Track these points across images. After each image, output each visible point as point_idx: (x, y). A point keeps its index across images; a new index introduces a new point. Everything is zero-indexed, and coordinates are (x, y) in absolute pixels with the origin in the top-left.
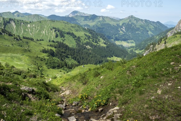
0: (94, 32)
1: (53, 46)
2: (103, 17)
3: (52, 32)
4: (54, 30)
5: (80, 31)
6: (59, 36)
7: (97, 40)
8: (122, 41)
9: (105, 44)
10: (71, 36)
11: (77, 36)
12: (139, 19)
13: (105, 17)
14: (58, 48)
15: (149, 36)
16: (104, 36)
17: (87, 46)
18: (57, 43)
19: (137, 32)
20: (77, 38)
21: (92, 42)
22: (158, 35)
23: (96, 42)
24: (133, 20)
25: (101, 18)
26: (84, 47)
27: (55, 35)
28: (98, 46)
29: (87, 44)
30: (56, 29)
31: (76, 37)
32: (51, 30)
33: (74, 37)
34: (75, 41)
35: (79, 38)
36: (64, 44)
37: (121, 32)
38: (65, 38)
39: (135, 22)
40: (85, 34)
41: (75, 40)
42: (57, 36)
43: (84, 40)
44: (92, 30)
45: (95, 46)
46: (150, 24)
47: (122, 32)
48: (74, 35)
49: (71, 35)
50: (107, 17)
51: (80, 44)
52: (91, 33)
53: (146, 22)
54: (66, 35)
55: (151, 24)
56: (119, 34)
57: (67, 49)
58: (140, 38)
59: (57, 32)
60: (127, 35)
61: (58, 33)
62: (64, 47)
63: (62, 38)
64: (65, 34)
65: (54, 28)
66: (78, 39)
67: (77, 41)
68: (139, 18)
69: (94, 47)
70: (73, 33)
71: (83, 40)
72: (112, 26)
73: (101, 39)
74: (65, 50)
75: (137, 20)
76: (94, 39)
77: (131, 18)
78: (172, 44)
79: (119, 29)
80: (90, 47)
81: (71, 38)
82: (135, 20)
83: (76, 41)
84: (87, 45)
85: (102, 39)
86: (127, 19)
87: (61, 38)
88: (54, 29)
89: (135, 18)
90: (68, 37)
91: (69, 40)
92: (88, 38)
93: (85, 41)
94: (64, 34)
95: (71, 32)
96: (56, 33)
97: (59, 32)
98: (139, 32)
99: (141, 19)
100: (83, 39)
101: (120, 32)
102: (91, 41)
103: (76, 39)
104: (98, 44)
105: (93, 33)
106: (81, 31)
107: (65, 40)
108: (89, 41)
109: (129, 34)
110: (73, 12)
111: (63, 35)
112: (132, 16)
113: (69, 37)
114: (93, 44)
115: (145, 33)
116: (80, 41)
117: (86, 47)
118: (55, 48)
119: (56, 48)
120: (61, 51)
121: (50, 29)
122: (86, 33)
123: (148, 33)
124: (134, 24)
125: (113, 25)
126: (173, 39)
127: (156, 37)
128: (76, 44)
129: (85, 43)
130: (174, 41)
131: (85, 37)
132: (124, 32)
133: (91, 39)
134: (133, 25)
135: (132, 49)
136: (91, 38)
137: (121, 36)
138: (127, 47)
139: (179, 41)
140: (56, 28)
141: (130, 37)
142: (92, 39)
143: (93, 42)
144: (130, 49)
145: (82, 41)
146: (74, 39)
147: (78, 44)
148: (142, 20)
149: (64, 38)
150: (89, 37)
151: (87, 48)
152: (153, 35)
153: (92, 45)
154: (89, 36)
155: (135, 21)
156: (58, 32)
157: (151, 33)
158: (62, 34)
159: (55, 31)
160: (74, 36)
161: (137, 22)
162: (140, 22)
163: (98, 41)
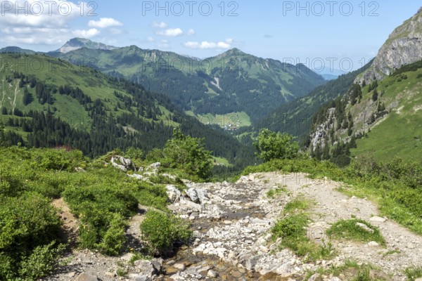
0: (140, 90)
1: (17, 125)
2: (157, 52)
3: (13, 89)
4: (19, 80)
5: (100, 86)
6: (36, 100)
7: (153, 111)
8: (214, 115)
9: (175, 120)
10: (75, 100)
11: (93, 99)
12: (255, 58)
13: (163, 53)
14: (37, 130)
15: (284, 99)
16: (169, 101)
17: (125, 128)
18: (30, 119)
19: (252, 91)
20: (92, 105)
21: (140, 117)
22: (310, 95)
23: (150, 116)
24: (240, 59)
25: (154, 55)
26: (117, 129)
27: (22, 96)
28: (158, 125)
29: (125, 120)
30: (25, 80)
31: (89, 100)
32: (10, 81)
33: (83, 103)
34: (87, 113)
35: (99, 103)
36: (55, 120)
37: (211, 91)
38: (56, 105)
39: (244, 65)
40: (115, 93)
41: (87, 109)
42: (28, 100)
43: (116, 110)
44: (133, 85)
45: (151, 127)
46: (282, 71)
47: (214, 92)
48: (83, 96)
49: (74, 97)
50: (169, 53)
51: (104, 122)
52: (131, 91)
53: (272, 64)
54: (57, 96)
55: (286, 71)
56: (206, 97)
57: (65, 135)
58: (262, 106)
59: (28, 86)
60: (228, 99)
61: (33, 92)
62: (56, 127)
63: (46, 105)
64: (55, 92)
65: (17, 76)
66: (97, 108)
67: (93, 113)
68: (253, 56)
69: (148, 130)
70: (79, 91)
71: (113, 112)
72: (186, 75)
73: (162, 109)
74: (61, 136)
75: (250, 59)
76: (143, 109)
77: (234, 54)
78: (397, 97)
79: (206, 84)
80: (135, 128)
81: (74, 105)
82: (245, 59)
83: (90, 112)
84: (125, 125)
85: (164, 108)
86: (223, 58)
87: (42, 106)
88: (19, 77)
89: (244, 54)
90: (66, 101)
91: (67, 110)
92: (126, 104)
93: (119, 113)
94: (51, 92)
95: (74, 87)
96: (26, 91)
97: (35, 88)
98: (258, 91)
99: (259, 57)
100: (112, 108)
101: (207, 91)
102: (136, 114)
103: (91, 108)
104: (157, 120)
105: (138, 91)
106: (102, 86)
107: (55, 109)
108: (128, 112)
109: (232, 96)
110: (71, 40)
111: (49, 95)
112: (235, 50)
113: (69, 103)
114: (141, 120)
115: (271, 93)
116: (103, 113)
117: (122, 129)
118: (27, 129)
119: (31, 131)
120: (48, 139)
121: (4, 78)
122: (119, 92)
123: (280, 94)
124: (242, 70)
125: (189, 75)
126: (396, 84)
127: (307, 100)
128: (92, 120)
129: (118, 119)
130: (402, 90)
131: (115, 101)
132: (218, 91)
133: (134, 108)
134: (240, 74)
135: (246, 134)
136: (135, 106)
137: (212, 102)
138: (231, 131)
139: (416, 88)
140: (24, 77)
141: (236, 104)
142: (138, 106)
143: (143, 115)
144: (241, 136)
145: (108, 113)
146: (83, 108)
147: (97, 122)
148: (261, 60)
149: (52, 103)
150: (129, 104)
151: (126, 131)
152: (292, 97)
153: (139, 125)
154: (129, 99)
155: (245, 62)
156: (32, 86)
157: (288, 92)
158: (46, 94)
159: (22, 85)
160: (85, 100)
161: (250, 65)
162: (258, 64)
163: (157, 113)
